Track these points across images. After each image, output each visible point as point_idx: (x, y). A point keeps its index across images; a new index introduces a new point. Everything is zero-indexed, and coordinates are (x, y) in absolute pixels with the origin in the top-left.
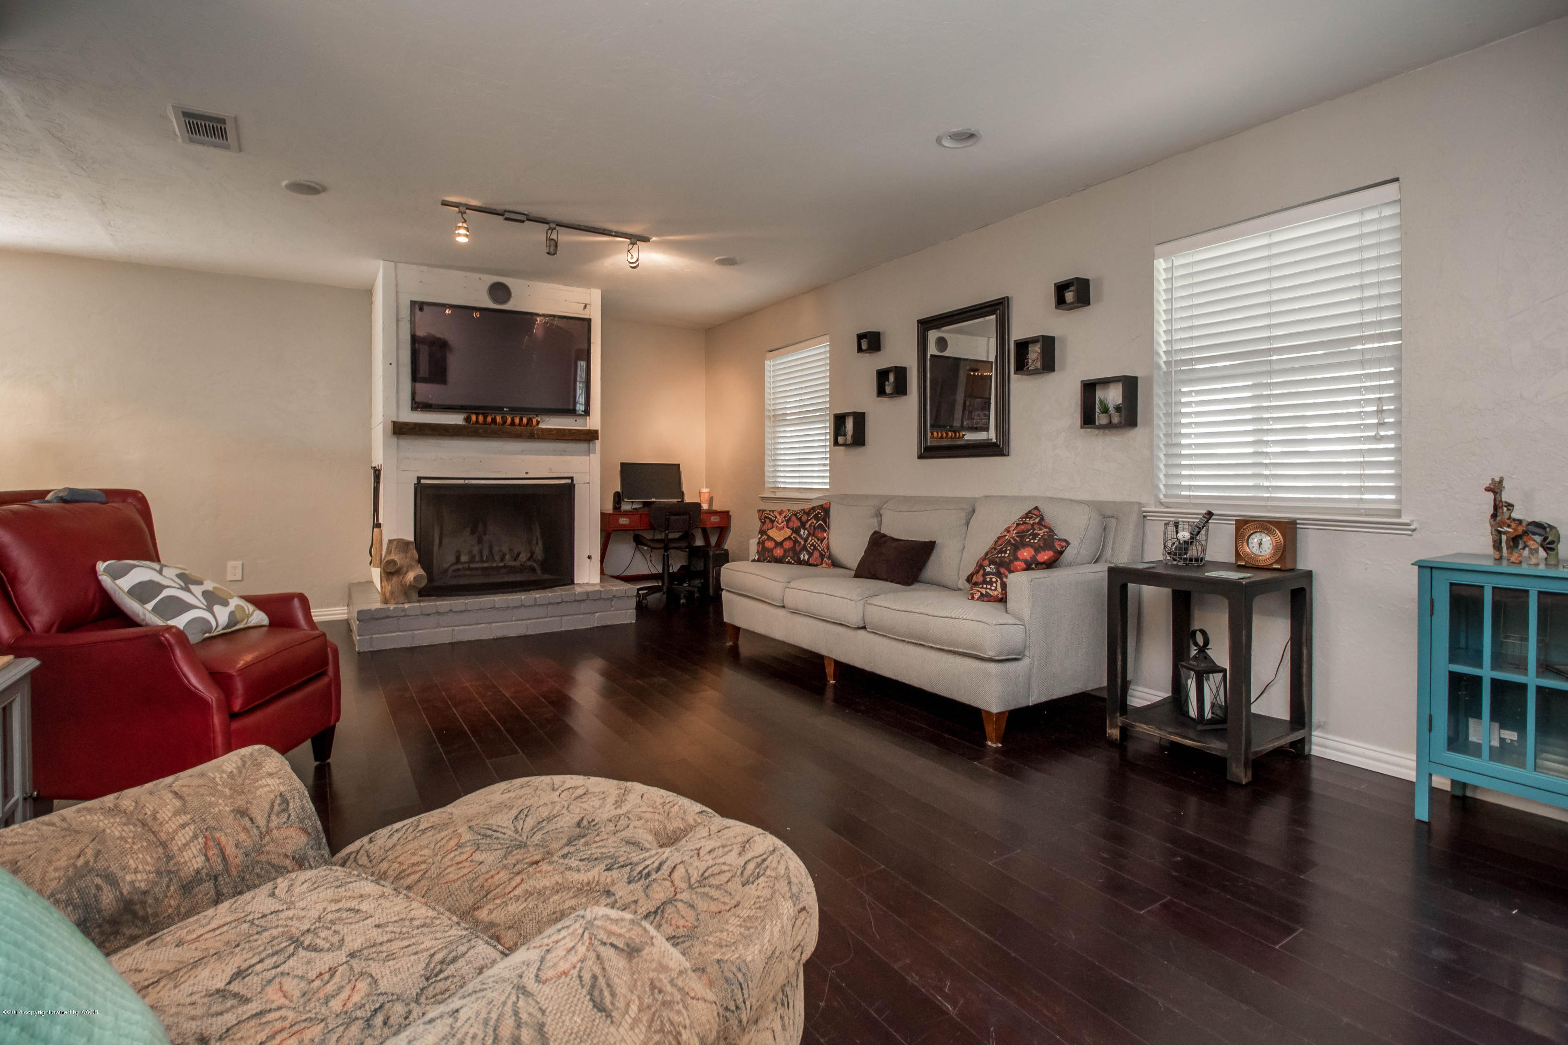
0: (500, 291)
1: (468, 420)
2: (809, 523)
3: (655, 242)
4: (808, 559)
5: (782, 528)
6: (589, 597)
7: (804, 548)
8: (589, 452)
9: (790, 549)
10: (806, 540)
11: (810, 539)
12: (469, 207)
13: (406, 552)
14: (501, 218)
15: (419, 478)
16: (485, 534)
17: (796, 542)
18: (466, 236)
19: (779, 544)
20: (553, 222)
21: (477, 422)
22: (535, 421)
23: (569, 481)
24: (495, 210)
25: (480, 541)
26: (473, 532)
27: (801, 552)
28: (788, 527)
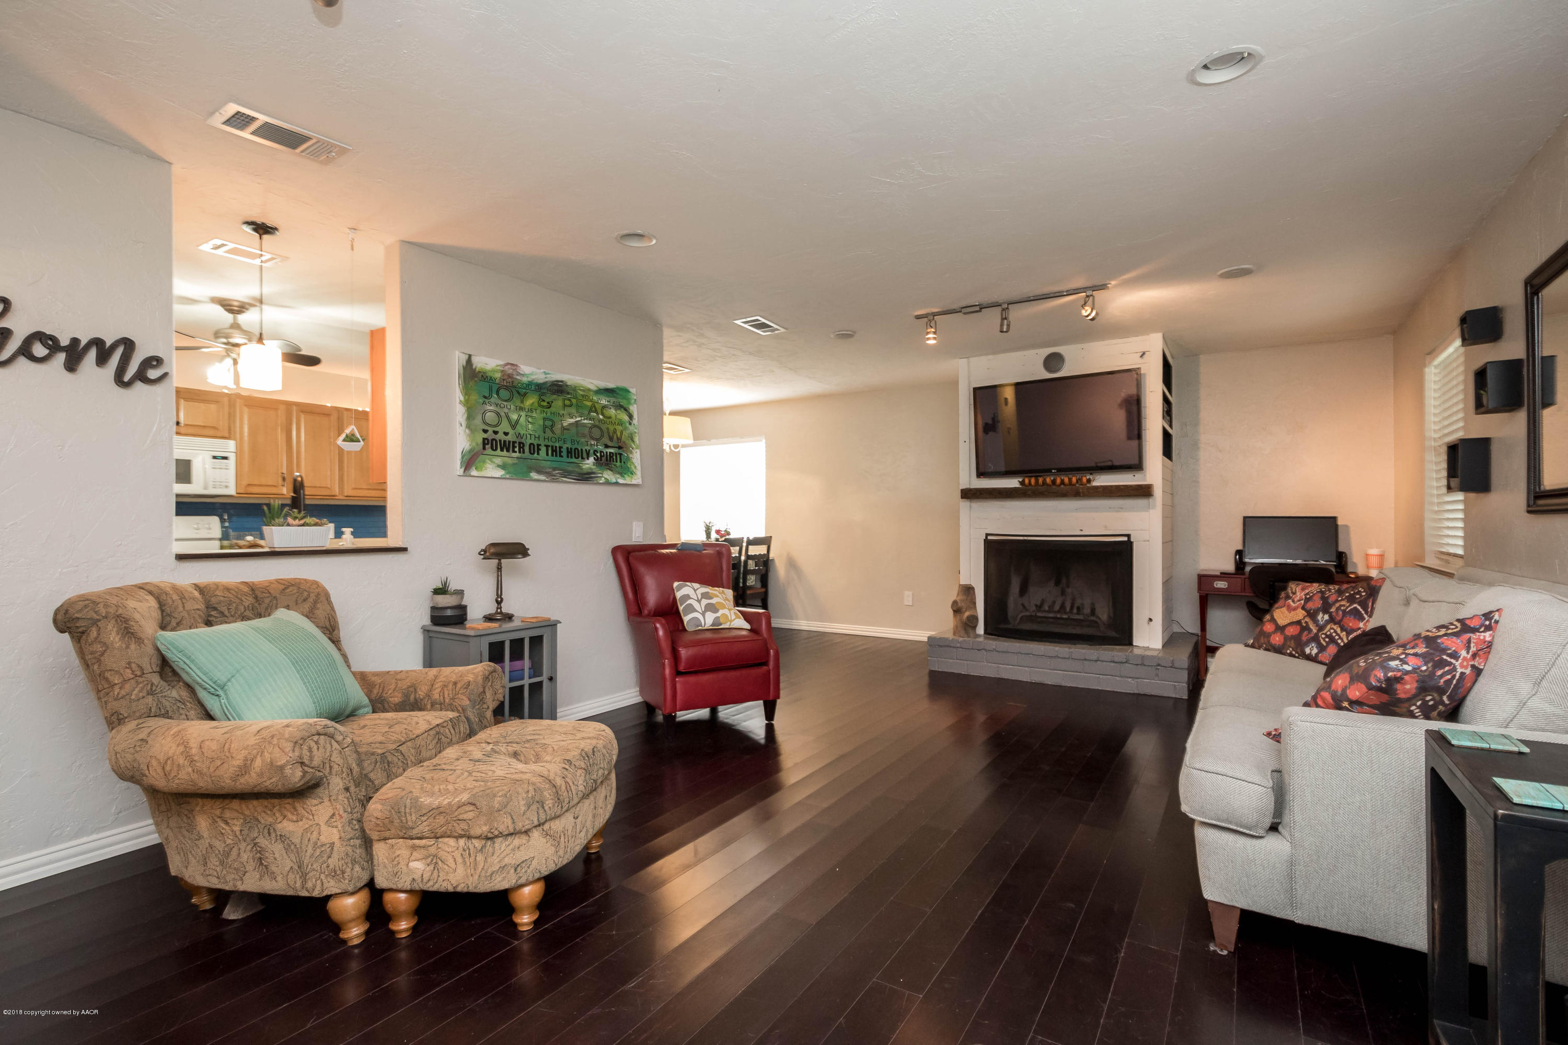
0: (1053, 361)
1: (1022, 483)
2: (1337, 605)
3: (1115, 286)
4: (1317, 654)
5: (1295, 609)
6: (1144, 661)
7: (1315, 639)
8: (1148, 508)
9: (1293, 637)
10: (1321, 628)
11: (1328, 627)
12: (934, 314)
13: (968, 596)
14: (961, 314)
15: (987, 535)
16: (1068, 587)
17: (1307, 628)
18: (935, 338)
19: (1281, 629)
20: (1004, 303)
21: (1030, 483)
22: (1084, 480)
23: (1125, 539)
24: (955, 309)
25: (1063, 593)
26: (1057, 583)
27: (1307, 643)
28: (1303, 608)
